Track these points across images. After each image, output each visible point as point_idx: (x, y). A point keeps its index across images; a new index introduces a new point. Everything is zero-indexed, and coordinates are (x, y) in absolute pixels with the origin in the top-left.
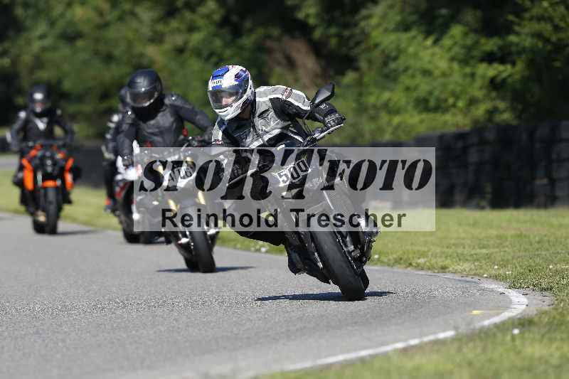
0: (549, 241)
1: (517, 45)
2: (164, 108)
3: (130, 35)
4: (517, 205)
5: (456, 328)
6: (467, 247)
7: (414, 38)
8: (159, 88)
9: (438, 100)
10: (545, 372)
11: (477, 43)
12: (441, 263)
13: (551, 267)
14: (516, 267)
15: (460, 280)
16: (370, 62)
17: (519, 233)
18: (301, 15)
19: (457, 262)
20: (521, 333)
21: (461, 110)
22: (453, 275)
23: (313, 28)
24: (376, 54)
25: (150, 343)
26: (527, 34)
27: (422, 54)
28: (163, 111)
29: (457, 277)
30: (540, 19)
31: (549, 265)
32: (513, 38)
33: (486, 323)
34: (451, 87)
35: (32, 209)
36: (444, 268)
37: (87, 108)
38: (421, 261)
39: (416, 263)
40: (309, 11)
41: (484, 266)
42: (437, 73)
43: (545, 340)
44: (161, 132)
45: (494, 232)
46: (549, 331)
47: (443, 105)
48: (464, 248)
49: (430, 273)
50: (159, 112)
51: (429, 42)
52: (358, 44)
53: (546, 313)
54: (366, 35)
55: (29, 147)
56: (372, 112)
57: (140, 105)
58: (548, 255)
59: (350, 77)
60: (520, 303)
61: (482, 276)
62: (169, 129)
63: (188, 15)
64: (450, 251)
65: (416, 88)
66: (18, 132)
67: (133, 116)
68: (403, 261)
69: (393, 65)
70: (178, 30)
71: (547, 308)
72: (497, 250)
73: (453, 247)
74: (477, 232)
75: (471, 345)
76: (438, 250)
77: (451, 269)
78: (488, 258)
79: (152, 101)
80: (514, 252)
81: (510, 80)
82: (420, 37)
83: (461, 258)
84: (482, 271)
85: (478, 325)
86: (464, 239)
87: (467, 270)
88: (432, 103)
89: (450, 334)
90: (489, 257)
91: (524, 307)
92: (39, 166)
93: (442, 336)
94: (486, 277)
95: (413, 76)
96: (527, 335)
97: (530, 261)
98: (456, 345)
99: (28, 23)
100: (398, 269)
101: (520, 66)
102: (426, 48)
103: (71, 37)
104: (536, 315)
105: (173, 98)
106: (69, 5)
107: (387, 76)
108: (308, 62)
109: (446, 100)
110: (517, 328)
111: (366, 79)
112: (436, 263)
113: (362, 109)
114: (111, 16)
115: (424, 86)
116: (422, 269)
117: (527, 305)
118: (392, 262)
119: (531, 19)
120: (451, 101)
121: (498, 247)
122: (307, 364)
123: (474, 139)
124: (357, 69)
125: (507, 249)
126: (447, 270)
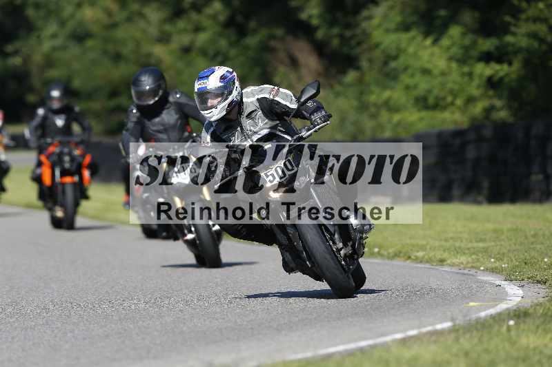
0: (544, 235)
1: (513, 45)
2: (168, 105)
3: (138, 35)
4: (513, 200)
5: (453, 320)
6: (464, 241)
7: (414, 38)
8: (163, 86)
9: (437, 98)
10: (539, 362)
11: (474, 43)
12: (440, 257)
13: (546, 260)
14: (512, 261)
15: (458, 273)
16: (370, 61)
17: (514, 227)
18: (303, 16)
19: (454, 255)
20: (516, 324)
21: (459, 108)
22: (450, 268)
23: (316, 28)
24: (377, 54)
25: (156, 333)
26: (523, 35)
27: (421, 53)
28: (168, 108)
29: (454, 270)
30: (536, 20)
31: (543, 259)
32: (509, 39)
33: (483, 314)
34: (450, 85)
35: (50, 205)
36: (442, 261)
37: (96, 105)
38: (420, 254)
39: (416, 256)
40: (312, 12)
41: (482, 259)
42: (436, 71)
43: (540, 331)
44: (166, 129)
45: (490, 226)
46: (544, 322)
47: (442, 103)
48: (462, 242)
49: (428, 266)
50: (163, 109)
51: (428, 42)
52: (359, 44)
53: (540, 304)
54: (367, 35)
55: (46, 143)
56: (373, 110)
57: (145, 103)
58: (543, 248)
59: (351, 76)
60: (515, 295)
61: (478, 269)
62: (174, 126)
63: (194, 16)
64: (447, 245)
65: (416, 86)
66: (37, 128)
67: (138, 114)
68: (402, 254)
69: (393, 64)
70: (185, 30)
71: (541, 300)
72: (493, 244)
73: (451, 241)
74: (473, 225)
75: (468, 336)
76: (437, 244)
77: (449, 262)
78: (485, 252)
79: (157, 99)
80: (510, 245)
81: (507, 80)
82: (419, 38)
83: (458, 251)
84: (478, 264)
85: (474, 316)
86: (461, 232)
87: (465, 263)
88: (431, 101)
89: (447, 325)
90: (485, 250)
91: (519, 299)
92: (56, 162)
93: (439, 327)
94: (483, 270)
95: (412, 75)
96: (522, 326)
97: (526, 254)
98: (453, 335)
99: (39, 23)
100: (398, 262)
101: (517, 65)
102: (425, 48)
103: (80, 37)
104: (531, 306)
105: (178, 96)
106: (79, 5)
107: (387, 75)
108: (310, 62)
109: (444, 99)
110: (512, 319)
111: (367, 78)
112: (434, 256)
113: (363, 107)
114: (120, 16)
115: (423, 85)
116: (421, 262)
117: (522, 297)
118: (391, 255)
119: (527, 20)
120: (449, 99)
121: (494, 241)
122: (309, 354)
123: (472, 136)
124: (358, 68)
125: (503, 243)
126: (445, 263)
